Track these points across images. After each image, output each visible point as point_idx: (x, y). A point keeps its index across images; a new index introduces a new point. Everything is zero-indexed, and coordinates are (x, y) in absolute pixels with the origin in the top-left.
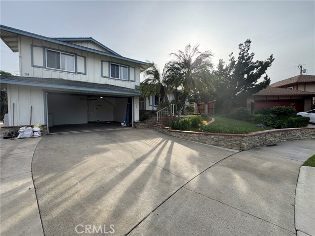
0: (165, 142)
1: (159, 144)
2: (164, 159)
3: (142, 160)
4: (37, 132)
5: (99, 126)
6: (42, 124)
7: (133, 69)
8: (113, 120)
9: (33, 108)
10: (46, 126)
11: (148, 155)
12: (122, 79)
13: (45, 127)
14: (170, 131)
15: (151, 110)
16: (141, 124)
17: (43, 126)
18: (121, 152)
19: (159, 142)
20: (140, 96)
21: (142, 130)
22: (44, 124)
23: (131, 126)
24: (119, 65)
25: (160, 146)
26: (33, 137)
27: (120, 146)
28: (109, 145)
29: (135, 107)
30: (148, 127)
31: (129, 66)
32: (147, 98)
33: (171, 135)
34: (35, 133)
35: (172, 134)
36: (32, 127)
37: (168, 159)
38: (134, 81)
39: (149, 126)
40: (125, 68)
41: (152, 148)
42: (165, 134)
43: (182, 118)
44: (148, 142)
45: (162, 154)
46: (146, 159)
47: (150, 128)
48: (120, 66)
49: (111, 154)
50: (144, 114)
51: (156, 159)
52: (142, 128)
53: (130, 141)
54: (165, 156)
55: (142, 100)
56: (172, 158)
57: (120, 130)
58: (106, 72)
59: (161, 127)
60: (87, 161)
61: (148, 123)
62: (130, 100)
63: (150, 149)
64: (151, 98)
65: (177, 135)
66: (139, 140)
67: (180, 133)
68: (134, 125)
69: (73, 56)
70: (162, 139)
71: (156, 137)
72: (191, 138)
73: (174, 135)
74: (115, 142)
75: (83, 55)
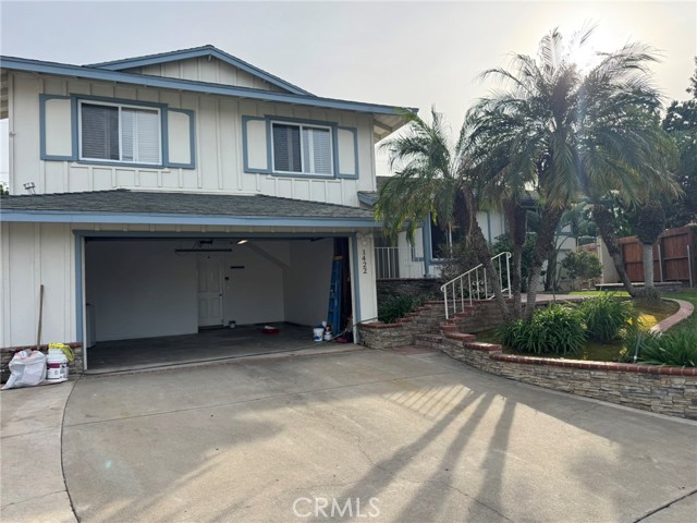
0: (478, 401)
1: (459, 409)
2: (476, 465)
3: (398, 469)
4: (56, 366)
5: (240, 344)
6: (68, 342)
7: (350, 135)
8: (282, 319)
9: (45, 289)
10: (80, 345)
11: (417, 448)
12: (312, 173)
13: (78, 350)
14: (497, 359)
15: (421, 276)
16: (386, 333)
17: (73, 347)
18: (324, 436)
19: (456, 401)
20: (376, 232)
21: (391, 355)
22: (74, 340)
23: (349, 339)
24: (301, 125)
25: (463, 419)
26: (46, 384)
27: (319, 414)
28: (281, 411)
29: (361, 270)
30: (413, 344)
31: (335, 126)
32: (402, 236)
33: (502, 376)
34: (52, 370)
35: (506, 369)
36: (44, 349)
37: (493, 467)
38: (354, 178)
39: (415, 338)
40: (320, 134)
41: (430, 425)
42: (480, 370)
43: (546, 305)
44: (416, 399)
45: (468, 447)
46: (411, 466)
47: (419, 347)
48: (305, 128)
49: (289, 442)
50: (394, 295)
51: (447, 467)
52: (390, 348)
53: (351, 396)
54: (482, 455)
55: (385, 244)
56: (508, 463)
57: (312, 357)
58: (260, 155)
59: (460, 343)
60: (218, 465)
61: (410, 326)
62: (341, 245)
63: (424, 427)
64: (418, 234)
65: (529, 376)
66: (380, 392)
67: (539, 369)
68: (360, 335)
69: (156, 112)
70: (466, 390)
71: (446, 384)
72: (586, 385)
73: (516, 376)
74: (298, 399)
75: (184, 107)
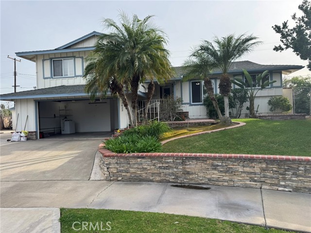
22: (35, 130)
26: (20, 141)
34: (21, 138)
69: (73, 59)
75: (80, 56)
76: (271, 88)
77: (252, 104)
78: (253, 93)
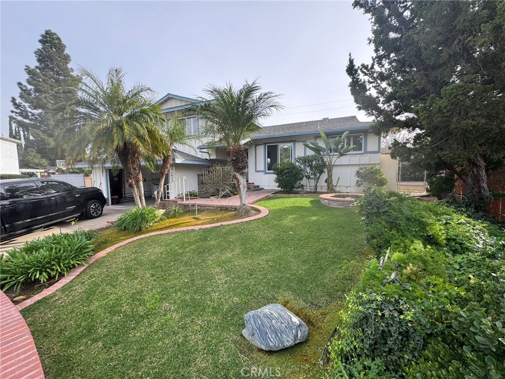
76: (363, 154)
77: (330, 176)
78: (331, 162)
